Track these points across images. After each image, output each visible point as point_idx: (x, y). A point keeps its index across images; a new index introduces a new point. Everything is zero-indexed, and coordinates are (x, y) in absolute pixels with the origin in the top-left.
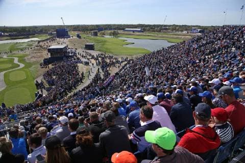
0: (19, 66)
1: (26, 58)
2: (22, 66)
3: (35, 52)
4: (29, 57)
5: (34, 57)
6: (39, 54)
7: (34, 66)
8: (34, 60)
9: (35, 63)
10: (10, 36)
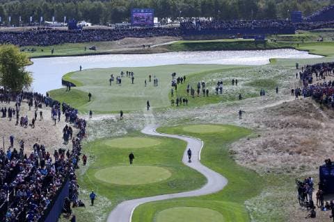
0: (202, 181)
1: (236, 146)
2: (216, 182)
3: (283, 119)
4: (254, 144)
5: (278, 148)
6: (300, 135)
7: (267, 193)
8: (274, 160)
9: (275, 177)
10: (184, 31)
